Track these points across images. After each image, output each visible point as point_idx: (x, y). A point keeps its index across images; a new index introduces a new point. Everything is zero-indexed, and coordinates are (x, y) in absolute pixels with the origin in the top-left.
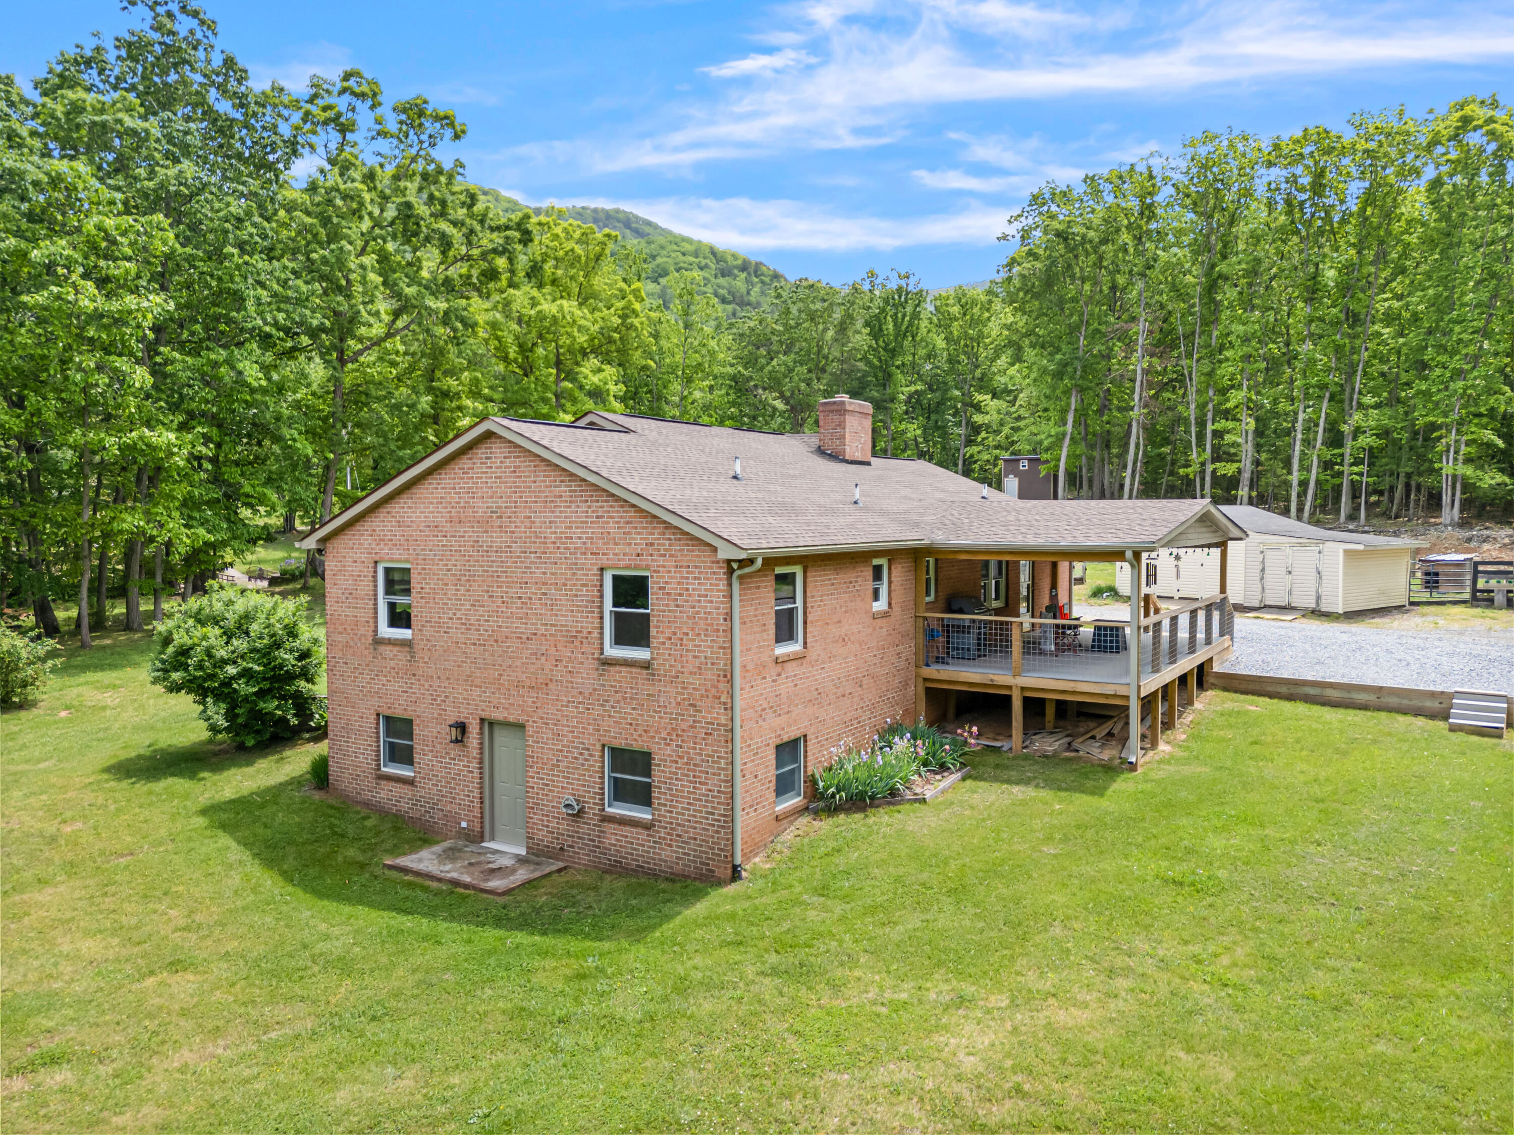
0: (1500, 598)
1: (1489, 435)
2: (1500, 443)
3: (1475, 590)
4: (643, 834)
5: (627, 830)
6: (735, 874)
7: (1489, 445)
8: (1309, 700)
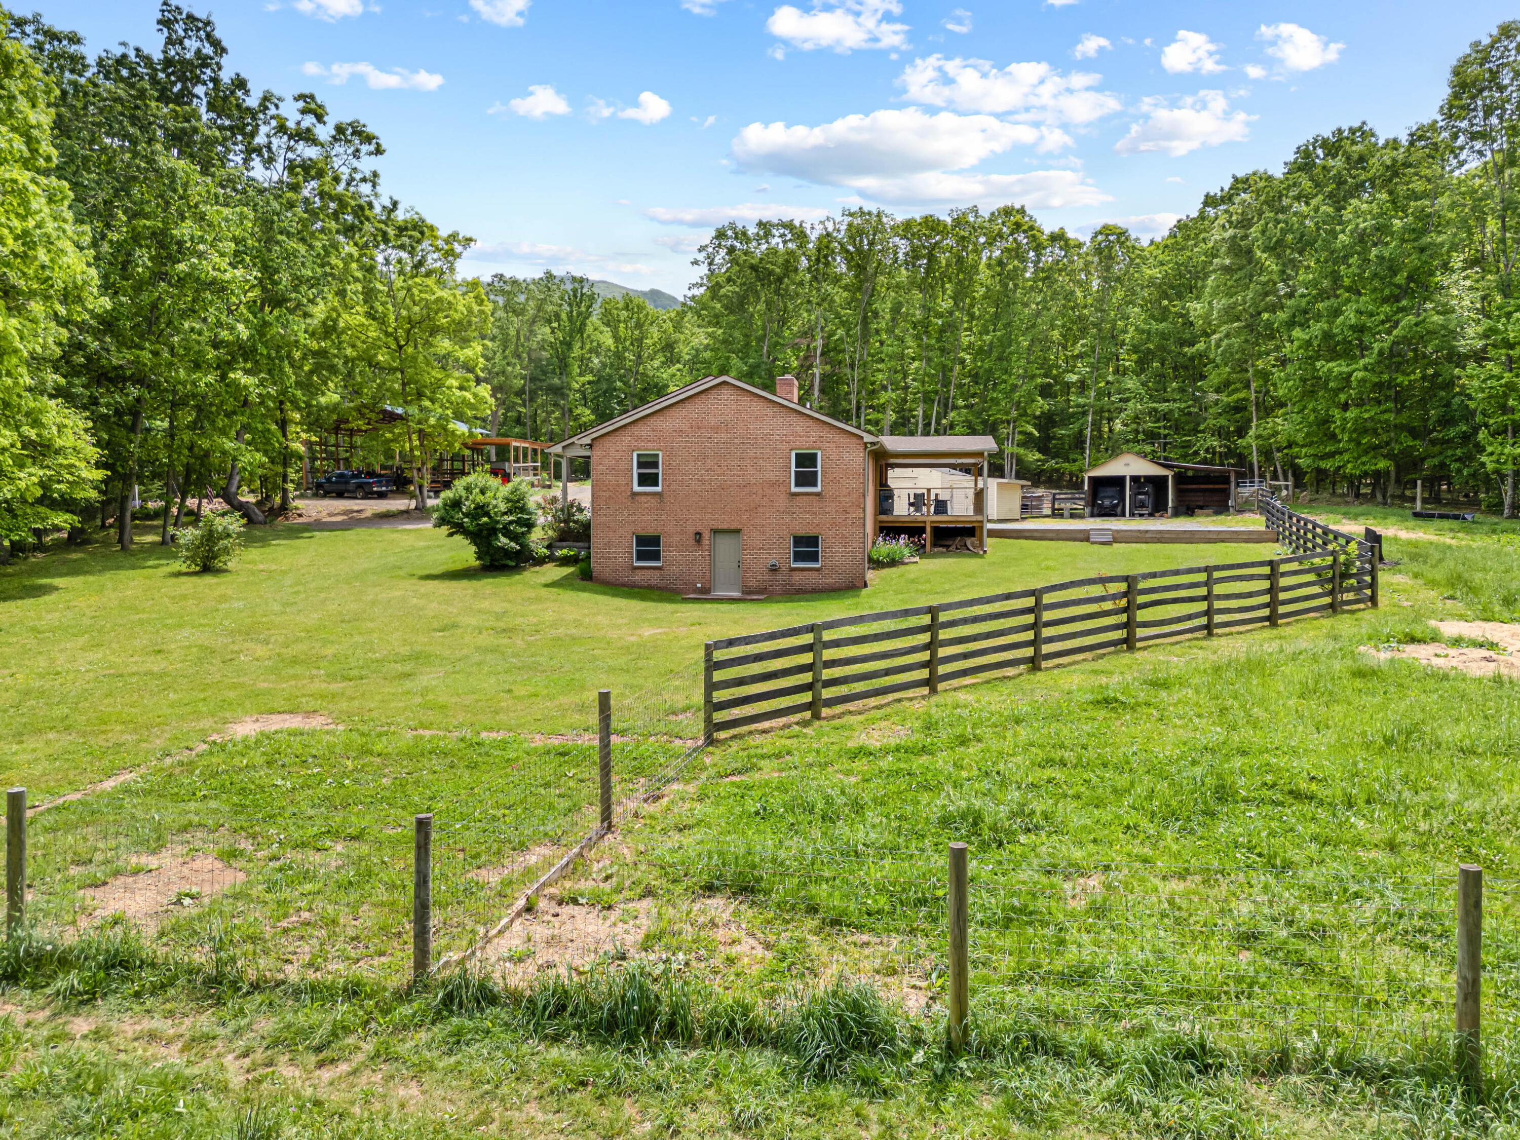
0: (1066, 513)
1: (1030, 429)
2: (1036, 434)
3: (1054, 509)
4: (816, 574)
5: (806, 573)
6: (866, 586)
7: (1031, 434)
8: (1026, 538)
